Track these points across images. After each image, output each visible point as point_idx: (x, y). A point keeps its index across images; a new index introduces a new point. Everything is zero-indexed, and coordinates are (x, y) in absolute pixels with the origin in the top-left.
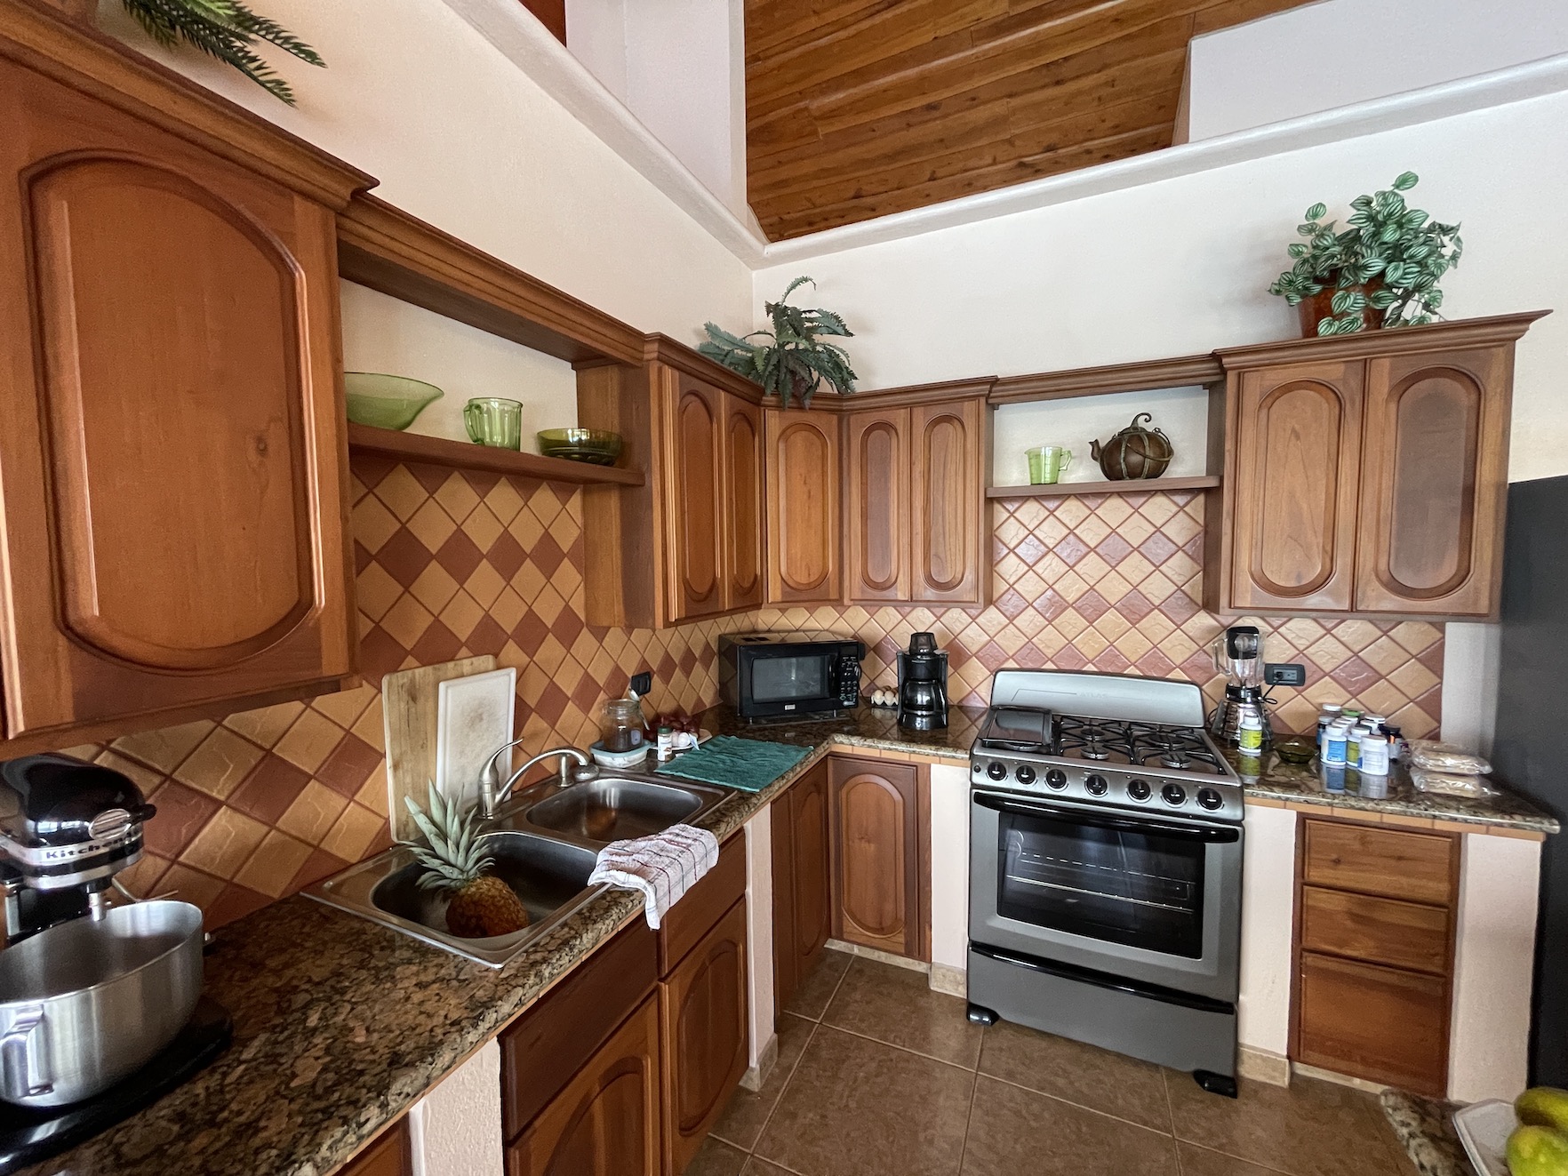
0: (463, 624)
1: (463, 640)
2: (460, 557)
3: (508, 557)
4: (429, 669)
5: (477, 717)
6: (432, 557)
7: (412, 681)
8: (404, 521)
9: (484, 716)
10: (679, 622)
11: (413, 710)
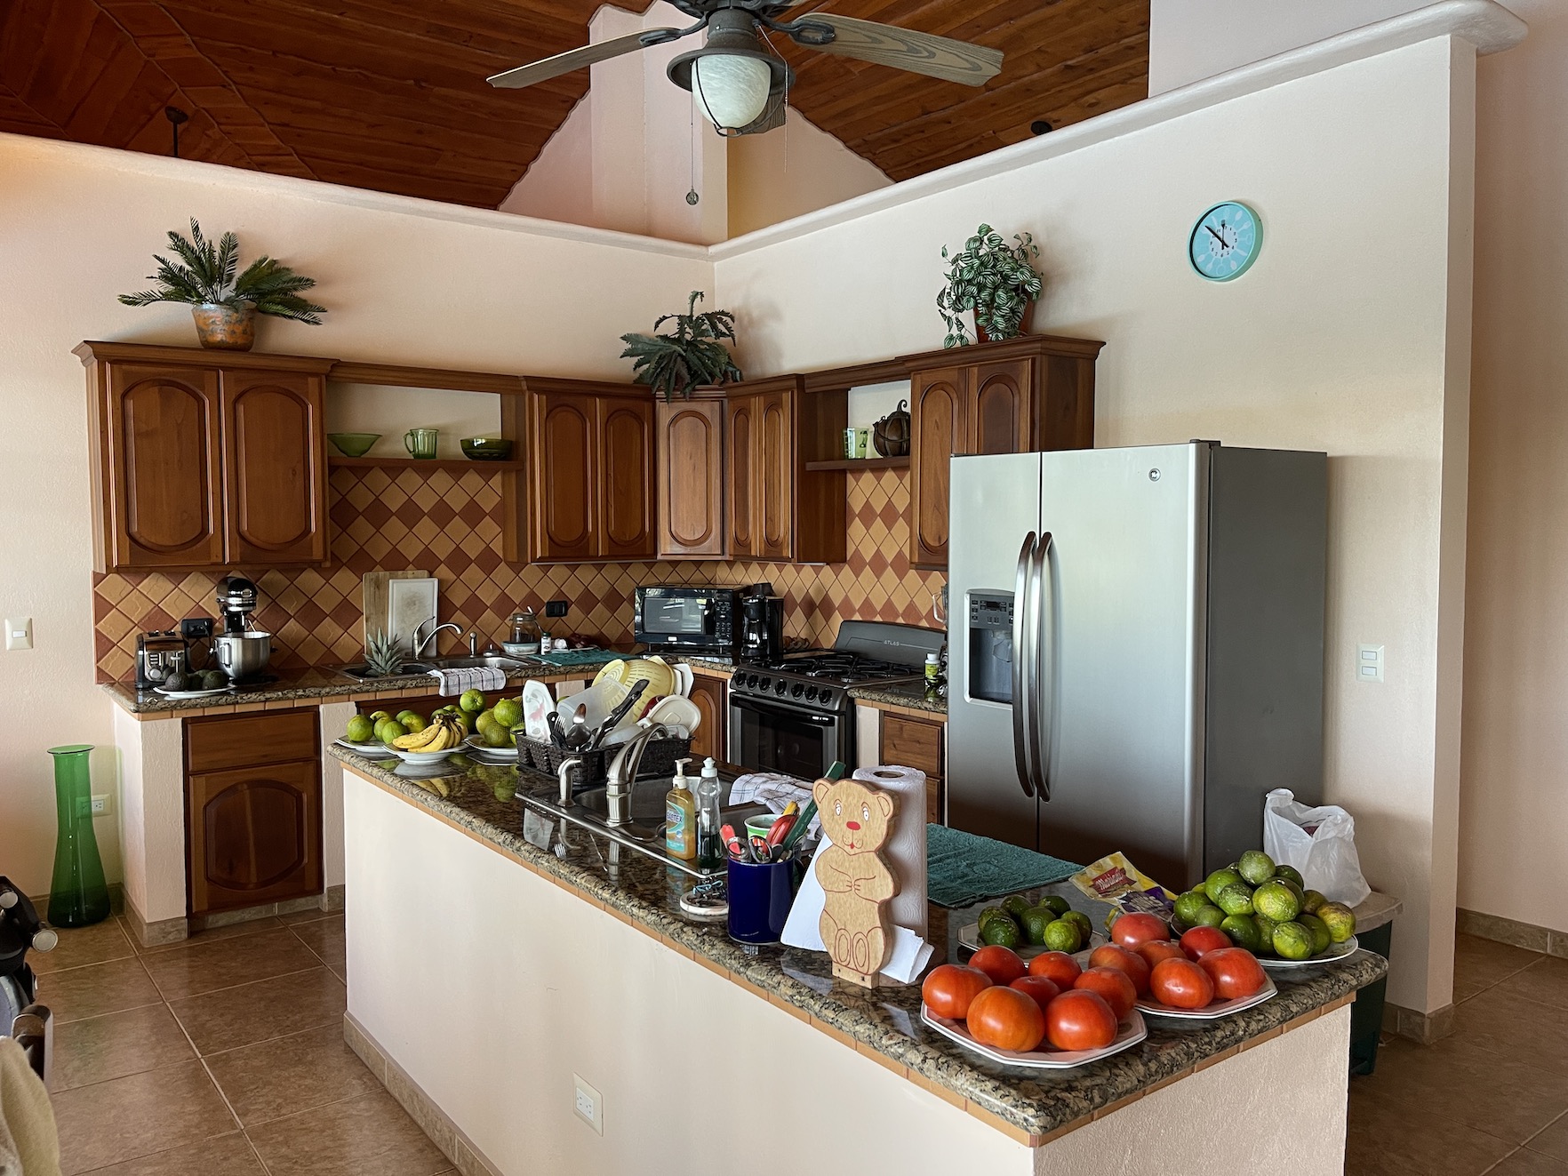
0: (411, 551)
1: (411, 560)
2: (411, 514)
3: (442, 514)
4: (388, 573)
5: (412, 602)
6: (393, 514)
7: (378, 577)
8: (377, 494)
9: (417, 602)
10: (541, 559)
11: (377, 593)
